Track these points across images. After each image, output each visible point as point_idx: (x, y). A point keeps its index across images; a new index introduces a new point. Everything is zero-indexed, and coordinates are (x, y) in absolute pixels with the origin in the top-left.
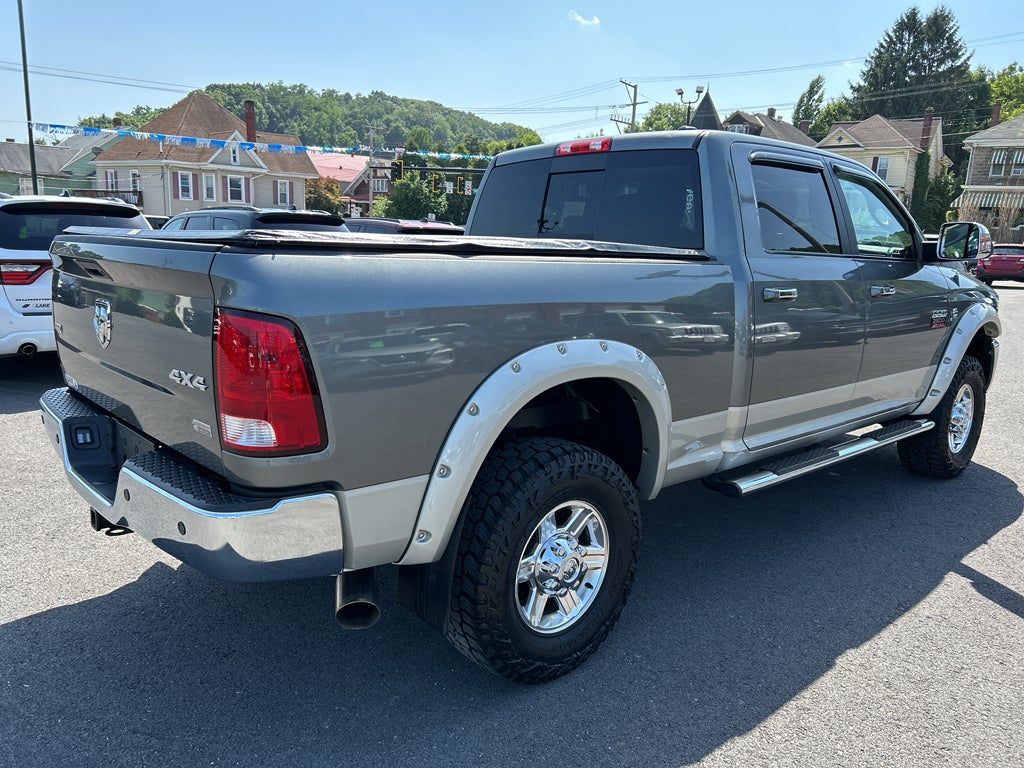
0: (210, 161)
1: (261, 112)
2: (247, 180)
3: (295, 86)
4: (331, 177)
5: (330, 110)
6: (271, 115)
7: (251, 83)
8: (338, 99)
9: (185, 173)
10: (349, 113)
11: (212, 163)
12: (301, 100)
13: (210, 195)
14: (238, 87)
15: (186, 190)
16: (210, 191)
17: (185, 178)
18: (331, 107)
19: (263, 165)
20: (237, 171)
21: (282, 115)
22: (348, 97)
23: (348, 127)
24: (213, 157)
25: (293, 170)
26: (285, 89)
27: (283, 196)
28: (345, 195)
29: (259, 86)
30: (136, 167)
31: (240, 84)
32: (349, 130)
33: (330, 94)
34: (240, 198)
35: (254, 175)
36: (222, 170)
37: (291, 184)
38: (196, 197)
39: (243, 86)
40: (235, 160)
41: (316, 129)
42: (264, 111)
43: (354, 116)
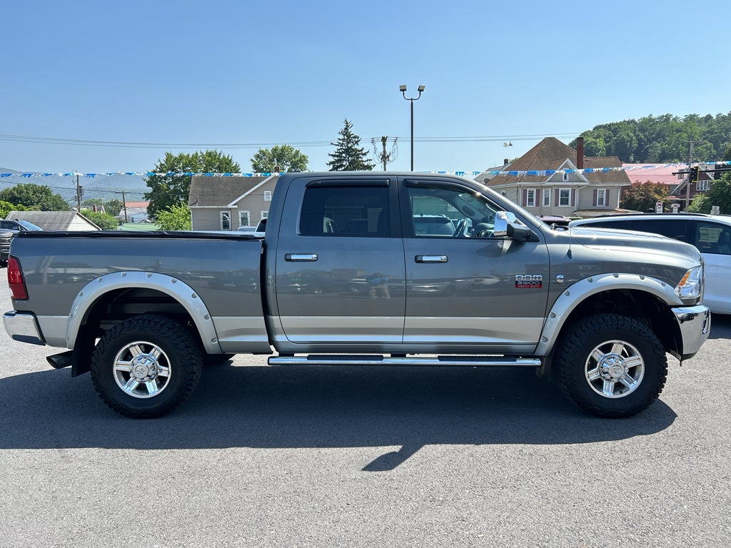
0: (548, 180)
1: (632, 139)
2: (573, 191)
3: (663, 116)
4: (661, 182)
5: (689, 130)
6: (640, 140)
7: (627, 120)
8: (700, 121)
9: (532, 189)
10: (707, 130)
11: (549, 181)
12: (665, 126)
13: (547, 203)
14: (617, 124)
15: (531, 200)
16: (547, 200)
17: (531, 193)
18: (691, 128)
19: (586, 180)
20: (567, 185)
21: (648, 139)
22: (709, 117)
23: (706, 141)
24: (550, 177)
25: (610, 181)
26: (654, 120)
27: (601, 200)
28: (672, 195)
29: (633, 121)
30: (504, 189)
31: (618, 122)
32: (705, 143)
33: (692, 118)
34: (567, 204)
35: (579, 187)
36: (555, 186)
37: (608, 191)
38: (537, 204)
39: (620, 123)
40: (565, 178)
41: (675, 146)
42: (634, 138)
43: (711, 132)
